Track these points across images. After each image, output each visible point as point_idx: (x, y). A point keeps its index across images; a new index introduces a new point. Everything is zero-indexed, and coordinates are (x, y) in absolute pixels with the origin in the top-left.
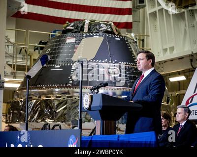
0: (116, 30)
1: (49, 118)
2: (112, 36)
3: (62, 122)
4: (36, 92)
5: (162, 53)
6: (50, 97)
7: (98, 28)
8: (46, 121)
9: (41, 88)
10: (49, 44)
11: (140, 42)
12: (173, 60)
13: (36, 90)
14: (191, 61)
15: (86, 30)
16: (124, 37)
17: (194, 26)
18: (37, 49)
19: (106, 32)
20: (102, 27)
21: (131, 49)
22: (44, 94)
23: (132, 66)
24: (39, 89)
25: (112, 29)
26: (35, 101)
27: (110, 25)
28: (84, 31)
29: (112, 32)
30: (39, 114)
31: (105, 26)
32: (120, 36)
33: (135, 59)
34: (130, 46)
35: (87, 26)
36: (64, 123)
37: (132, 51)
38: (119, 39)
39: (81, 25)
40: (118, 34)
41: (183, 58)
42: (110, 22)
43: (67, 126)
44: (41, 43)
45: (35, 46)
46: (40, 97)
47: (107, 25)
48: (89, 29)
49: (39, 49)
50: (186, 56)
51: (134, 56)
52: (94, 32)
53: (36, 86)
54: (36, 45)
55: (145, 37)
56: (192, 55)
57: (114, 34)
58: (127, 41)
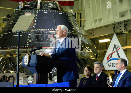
0: (60, 7)
1: (12, 70)
2: (57, 12)
3: (22, 73)
4: (3, 51)
5: (93, 22)
6: (13, 55)
7: (47, 6)
8: (10, 72)
9: (7, 49)
10: (12, 17)
11: (78, 16)
12: (101, 28)
13: (3, 50)
14: (114, 28)
15: (38, 7)
16: (66, 12)
17: (116, 3)
18: (6, 20)
19: (53, 8)
20: (50, 5)
21: (70, 20)
22: (8, 53)
23: (71, 33)
24: (5, 49)
25: (57, 6)
26: (2, 58)
27: (56, 3)
28: (37, 8)
29: (57, 9)
30: (5, 67)
31: (52, 4)
32: (62, 11)
33: (73, 28)
34: (69, 19)
35: (39, 5)
36: (23, 73)
37: (71, 22)
38: (62, 14)
39: (35, 3)
40: (61, 10)
41: (108, 26)
42: (56, 2)
43: (25, 75)
44: (8, 16)
45: (4, 19)
46: (5, 55)
47: (53, 4)
48: (41, 7)
49: (7, 20)
50: (110, 25)
51: (72, 26)
52: (44, 8)
53: (3, 47)
54: (5, 17)
55: (83, 12)
56: (114, 24)
57: (59, 10)
58: (68, 15)
